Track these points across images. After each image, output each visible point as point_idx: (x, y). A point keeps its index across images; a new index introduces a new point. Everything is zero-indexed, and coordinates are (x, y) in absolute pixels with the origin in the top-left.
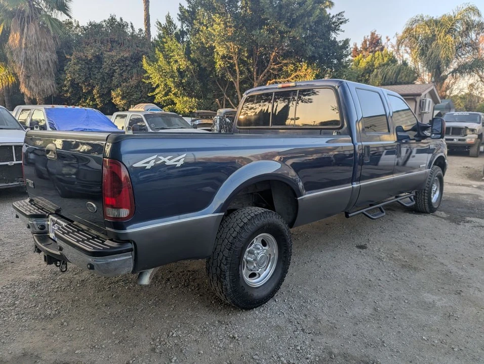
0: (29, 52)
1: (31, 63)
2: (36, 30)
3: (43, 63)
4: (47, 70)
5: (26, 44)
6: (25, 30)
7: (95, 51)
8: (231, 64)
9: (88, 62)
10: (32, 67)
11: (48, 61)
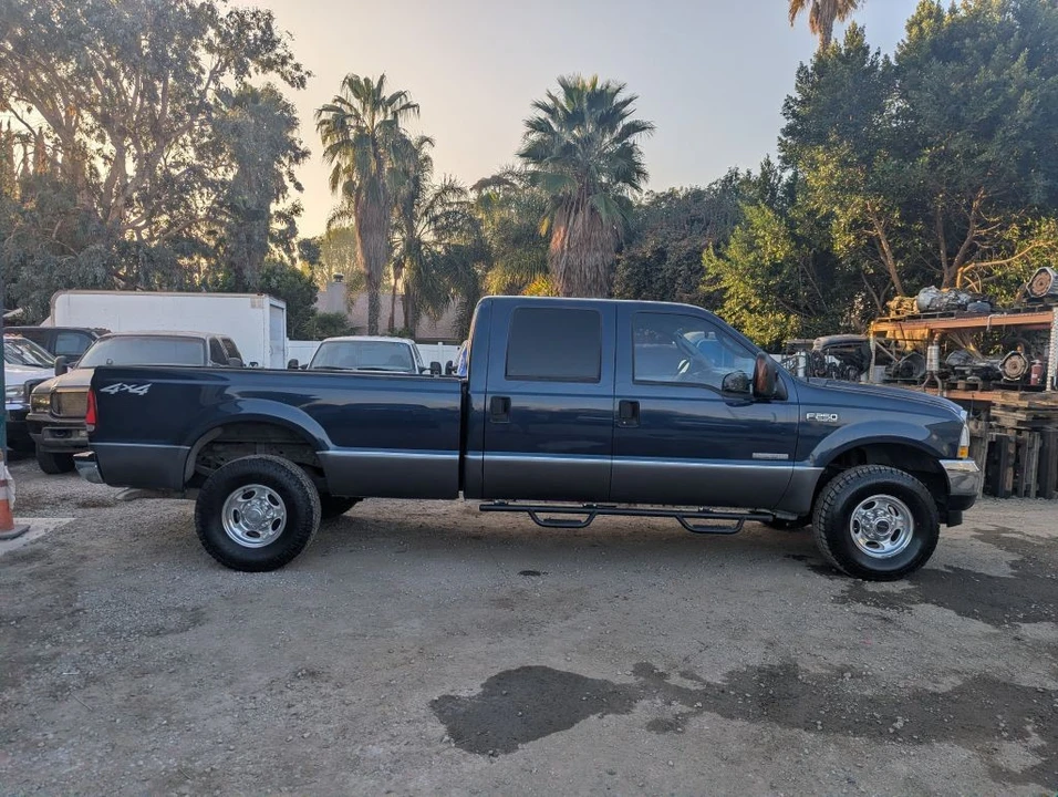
0: (573, 256)
1: (574, 273)
2: (584, 221)
3: (590, 270)
4: (595, 281)
5: (569, 245)
6: (571, 220)
7: (657, 243)
8: (870, 238)
9: (645, 262)
10: (575, 278)
11: (597, 266)
